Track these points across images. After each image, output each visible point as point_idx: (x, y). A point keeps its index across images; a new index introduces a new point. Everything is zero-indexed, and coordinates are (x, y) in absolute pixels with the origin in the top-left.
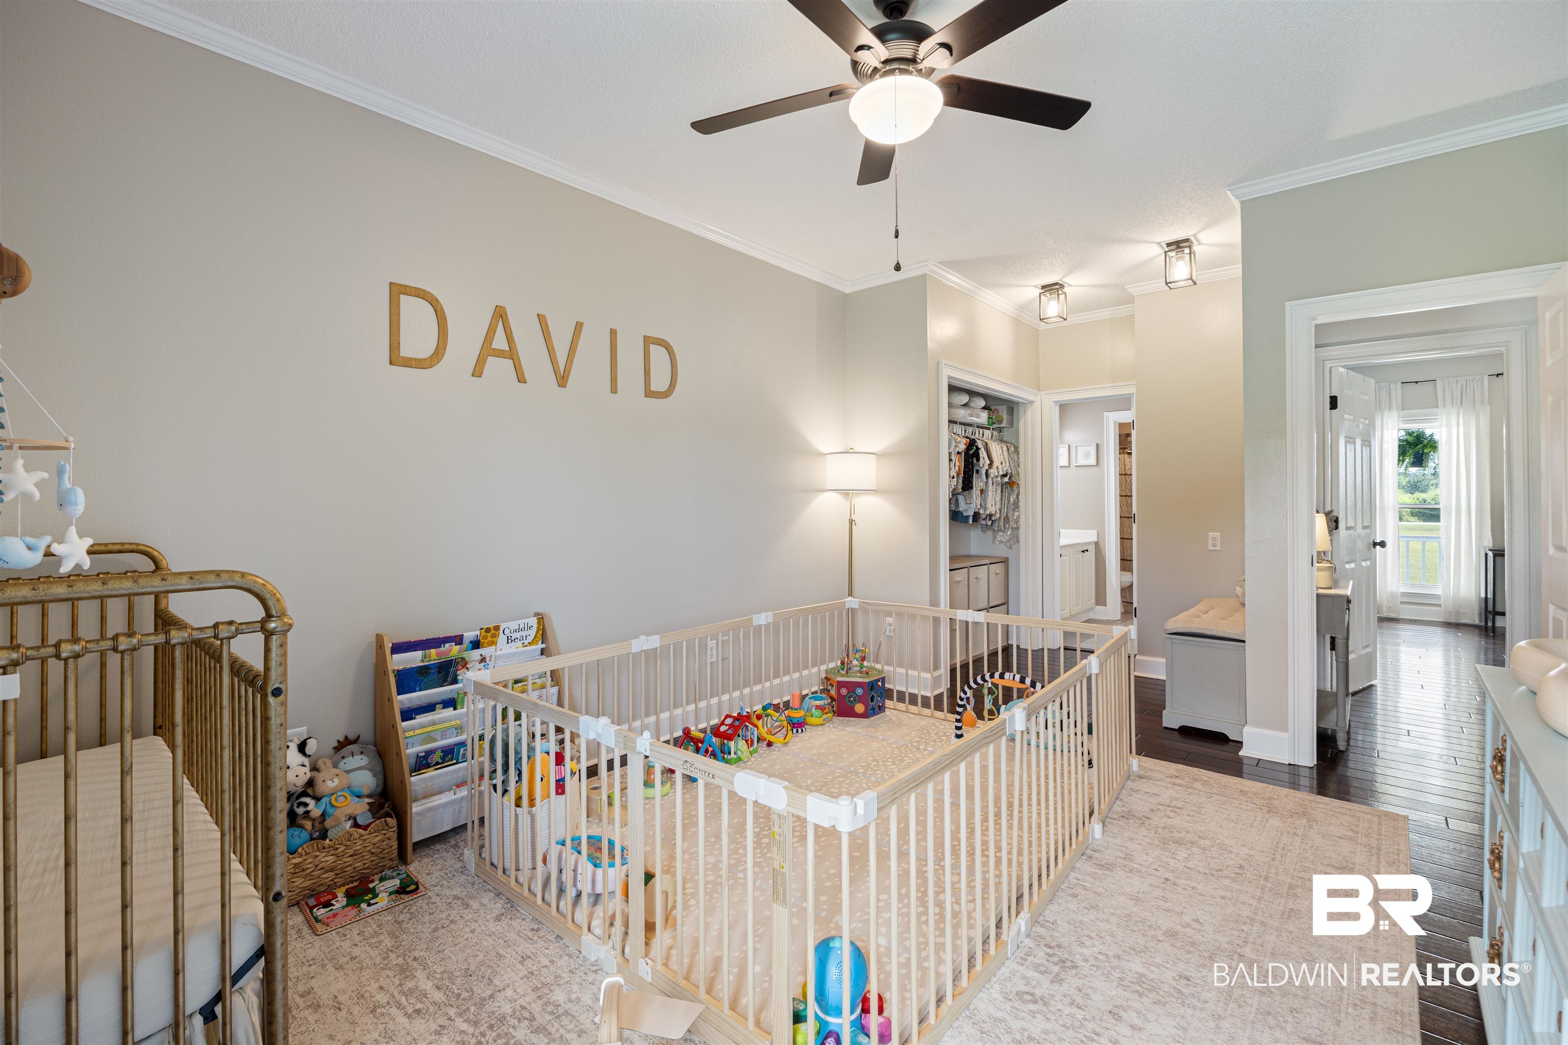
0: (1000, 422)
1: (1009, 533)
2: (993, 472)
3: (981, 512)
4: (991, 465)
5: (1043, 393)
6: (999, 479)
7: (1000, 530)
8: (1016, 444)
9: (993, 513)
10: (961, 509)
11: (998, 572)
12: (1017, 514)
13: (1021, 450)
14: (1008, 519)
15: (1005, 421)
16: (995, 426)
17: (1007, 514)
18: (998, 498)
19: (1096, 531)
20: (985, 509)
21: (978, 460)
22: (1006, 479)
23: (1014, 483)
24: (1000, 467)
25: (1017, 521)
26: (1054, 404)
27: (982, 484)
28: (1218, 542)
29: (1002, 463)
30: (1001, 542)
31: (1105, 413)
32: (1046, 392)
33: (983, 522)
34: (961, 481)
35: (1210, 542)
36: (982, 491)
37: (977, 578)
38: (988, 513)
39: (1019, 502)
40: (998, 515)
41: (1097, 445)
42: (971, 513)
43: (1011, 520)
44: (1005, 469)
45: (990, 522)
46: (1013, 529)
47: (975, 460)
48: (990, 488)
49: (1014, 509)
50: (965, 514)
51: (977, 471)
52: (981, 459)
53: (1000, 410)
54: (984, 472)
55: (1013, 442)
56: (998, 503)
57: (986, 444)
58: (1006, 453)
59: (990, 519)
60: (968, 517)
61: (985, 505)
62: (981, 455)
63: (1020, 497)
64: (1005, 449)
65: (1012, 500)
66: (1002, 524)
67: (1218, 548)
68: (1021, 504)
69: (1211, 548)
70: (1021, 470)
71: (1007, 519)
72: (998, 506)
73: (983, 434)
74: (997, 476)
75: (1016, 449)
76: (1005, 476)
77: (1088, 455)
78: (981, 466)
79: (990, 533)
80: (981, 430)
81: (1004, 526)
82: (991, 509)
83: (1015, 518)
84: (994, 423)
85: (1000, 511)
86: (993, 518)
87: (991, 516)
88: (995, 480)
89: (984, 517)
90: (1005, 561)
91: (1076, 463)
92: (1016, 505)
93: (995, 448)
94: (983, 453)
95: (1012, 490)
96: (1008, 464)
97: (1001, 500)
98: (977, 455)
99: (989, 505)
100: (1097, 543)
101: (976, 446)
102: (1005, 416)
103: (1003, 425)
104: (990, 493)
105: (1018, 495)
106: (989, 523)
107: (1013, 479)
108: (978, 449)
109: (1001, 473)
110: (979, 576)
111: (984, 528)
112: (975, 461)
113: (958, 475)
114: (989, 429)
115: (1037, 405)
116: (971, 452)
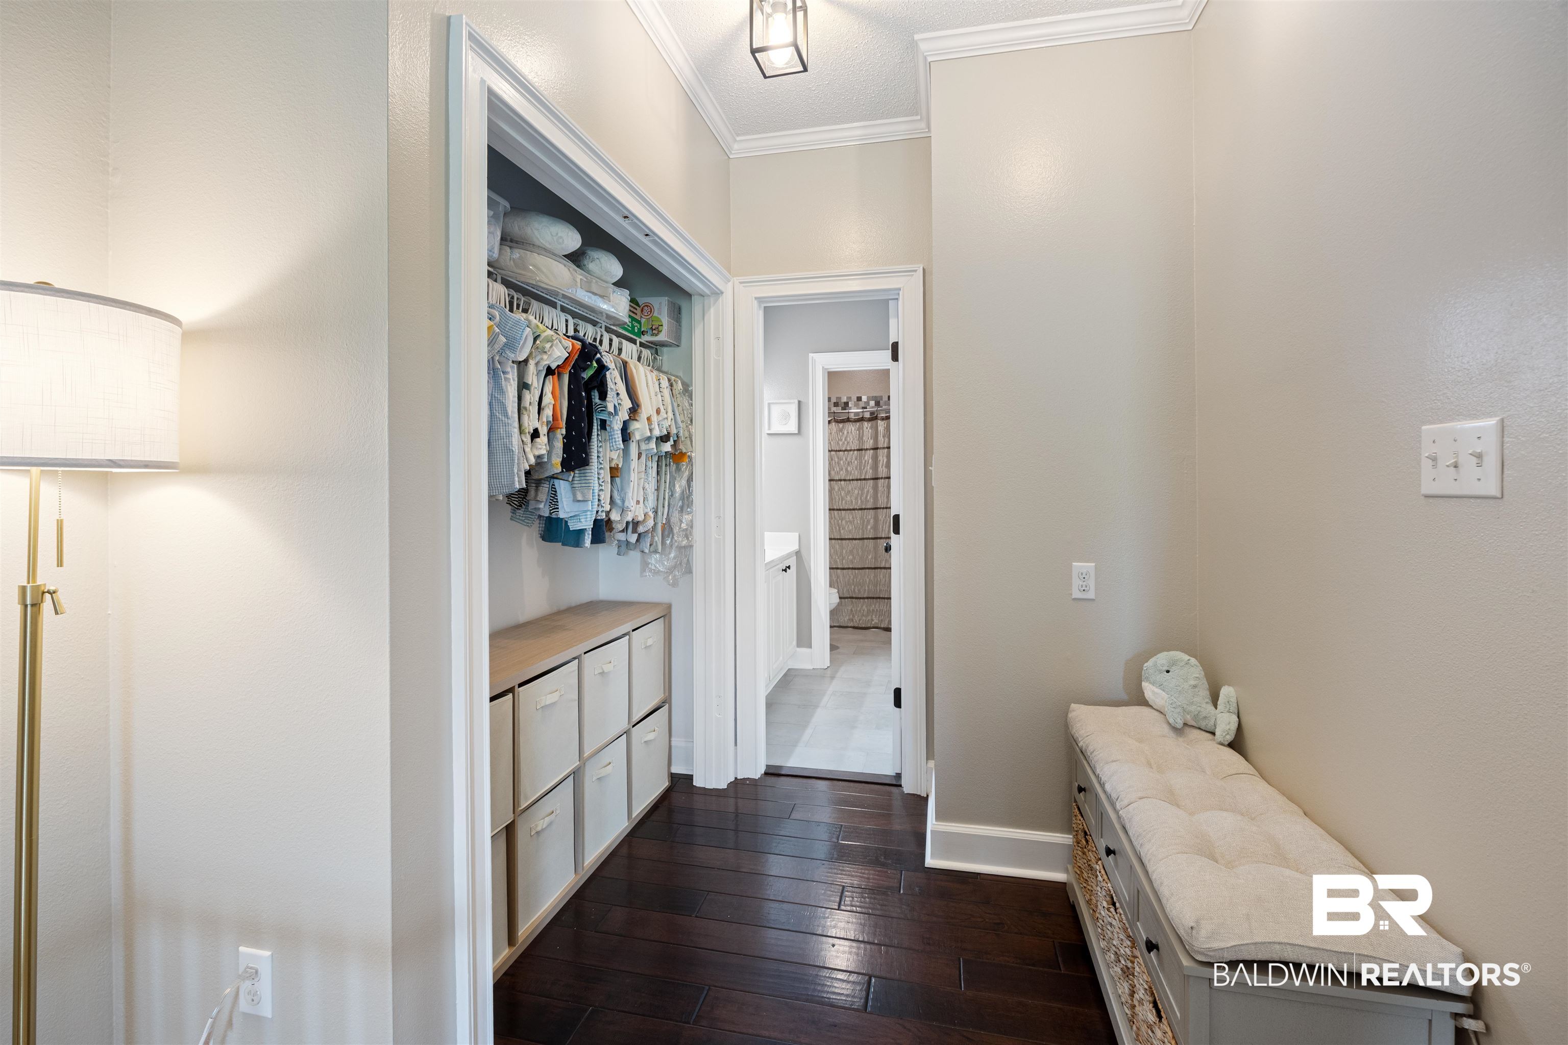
0: (656, 330)
1: (672, 555)
2: (639, 429)
3: (615, 516)
4: (634, 410)
5: (736, 280)
6: (653, 445)
7: (656, 552)
8: (686, 380)
9: (641, 518)
10: (562, 515)
11: (650, 642)
12: (686, 518)
13: (697, 388)
14: (671, 530)
15: (665, 329)
16: (646, 338)
17: (668, 519)
18: (651, 486)
19: (797, 534)
20: (623, 511)
21: (603, 396)
22: (667, 447)
23: (682, 455)
24: (655, 419)
25: (688, 534)
26: (755, 303)
27: (615, 455)
28: (1092, 583)
29: (658, 412)
30: (657, 572)
31: (811, 355)
32: (742, 279)
33: (622, 537)
34: (559, 445)
35: (1076, 582)
36: (615, 472)
37: (602, 673)
38: (629, 519)
39: (691, 494)
40: (650, 523)
41: (799, 402)
42: (586, 524)
43: (676, 530)
44: (666, 424)
45: (635, 536)
46: (680, 548)
47: (596, 395)
48: (634, 464)
49: (682, 508)
50: (574, 526)
51: (603, 424)
52: (611, 395)
53: (656, 306)
54: (617, 425)
55: (681, 374)
56: (652, 498)
57: (625, 364)
58: (667, 392)
59: (634, 531)
60: (581, 532)
61: (623, 501)
62: (610, 384)
63: (694, 484)
64: (665, 383)
65: (678, 489)
66: (658, 539)
67: (1091, 595)
68: (697, 497)
69: (1076, 594)
70: (696, 429)
71: (668, 529)
72: (651, 503)
73: (620, 350)
74: (649, 439)
75: (687, 391)
76: (664, 439)
77: (786, 417)
78: (611, 408)
79: (635, 555)
80: (616, 340)
81: (663, 543)
82: (636, 511)
83: (684, 526)
84: (643, 333)
85: (656, 512)
86: (641, 529)
87: (636, 524)
88: (644, 447)
89: (620, 527)
90: (665, 614)
91: (769, 429)
92: (687, 500)
93: (642, 375)
94: (614, 379)
95: (678, 469)
96: (670, 415)
97: (658, 489)
98: (599, 383)
99: (630, 503)
100: (798, 553)
101: (599, 361)
102: (665, 320)
103: (662, 337)
104: (634, 476)
105: (690, 480)
106: (633, 538)
107: (681, 447)
108: (602, 368)
109: (657, 433)
110: (607, 668)
111: (623, 548)
112: (596, 399)
113: (551, 430)
114: (633, 341)
115: (727, 297)
116: (587, 375)
